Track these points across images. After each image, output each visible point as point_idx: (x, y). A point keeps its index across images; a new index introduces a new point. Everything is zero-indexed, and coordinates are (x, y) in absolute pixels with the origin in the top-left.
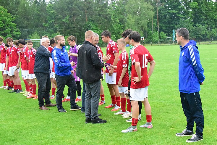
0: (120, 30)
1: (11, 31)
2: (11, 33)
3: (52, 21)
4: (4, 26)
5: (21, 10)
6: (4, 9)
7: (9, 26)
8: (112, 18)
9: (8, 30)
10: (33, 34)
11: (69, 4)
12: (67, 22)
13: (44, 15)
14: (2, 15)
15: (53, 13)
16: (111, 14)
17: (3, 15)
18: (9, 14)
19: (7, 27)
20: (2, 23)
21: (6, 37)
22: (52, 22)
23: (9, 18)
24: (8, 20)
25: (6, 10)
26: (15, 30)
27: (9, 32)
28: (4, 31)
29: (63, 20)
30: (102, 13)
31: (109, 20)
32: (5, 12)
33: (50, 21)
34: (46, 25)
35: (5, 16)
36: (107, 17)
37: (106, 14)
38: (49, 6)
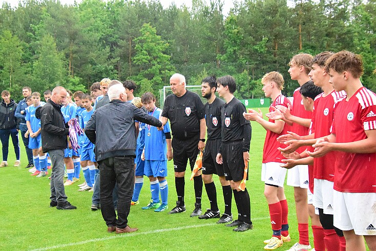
0: (371, 66)
1: (160, 70)
2: (161, 73)
3: (235, 48)
4: (150, 61)
5: (179, 29)
6: (150, 28)
7: (158, 61)
8: (356, 41)
9: (156, 67)
10: (199, 76)
11: (268, 13)
12: (262, 50)
13: (220, 37)
14: (147, 38)
15: (238, 32)
16: (355, 32)
17: (148, 40)
18: (159, 37)
19: (155, 62)
20: (146, 55)
21: (152, 80)
22: (235, 51)
23: (159, 44)
24: (156, 48)
25: (154, 30)
26: (167, 67)
27: (158, 71)
28: (149, 69)
29: (256, 47)
30: (334, 29)
31: (349, 44)
32: (152, 33)
33: (230, 50)
34: (222, 58)
35: (151, 42)
36: (344, 38)
37: (344, 32)
38: (231, 20)
